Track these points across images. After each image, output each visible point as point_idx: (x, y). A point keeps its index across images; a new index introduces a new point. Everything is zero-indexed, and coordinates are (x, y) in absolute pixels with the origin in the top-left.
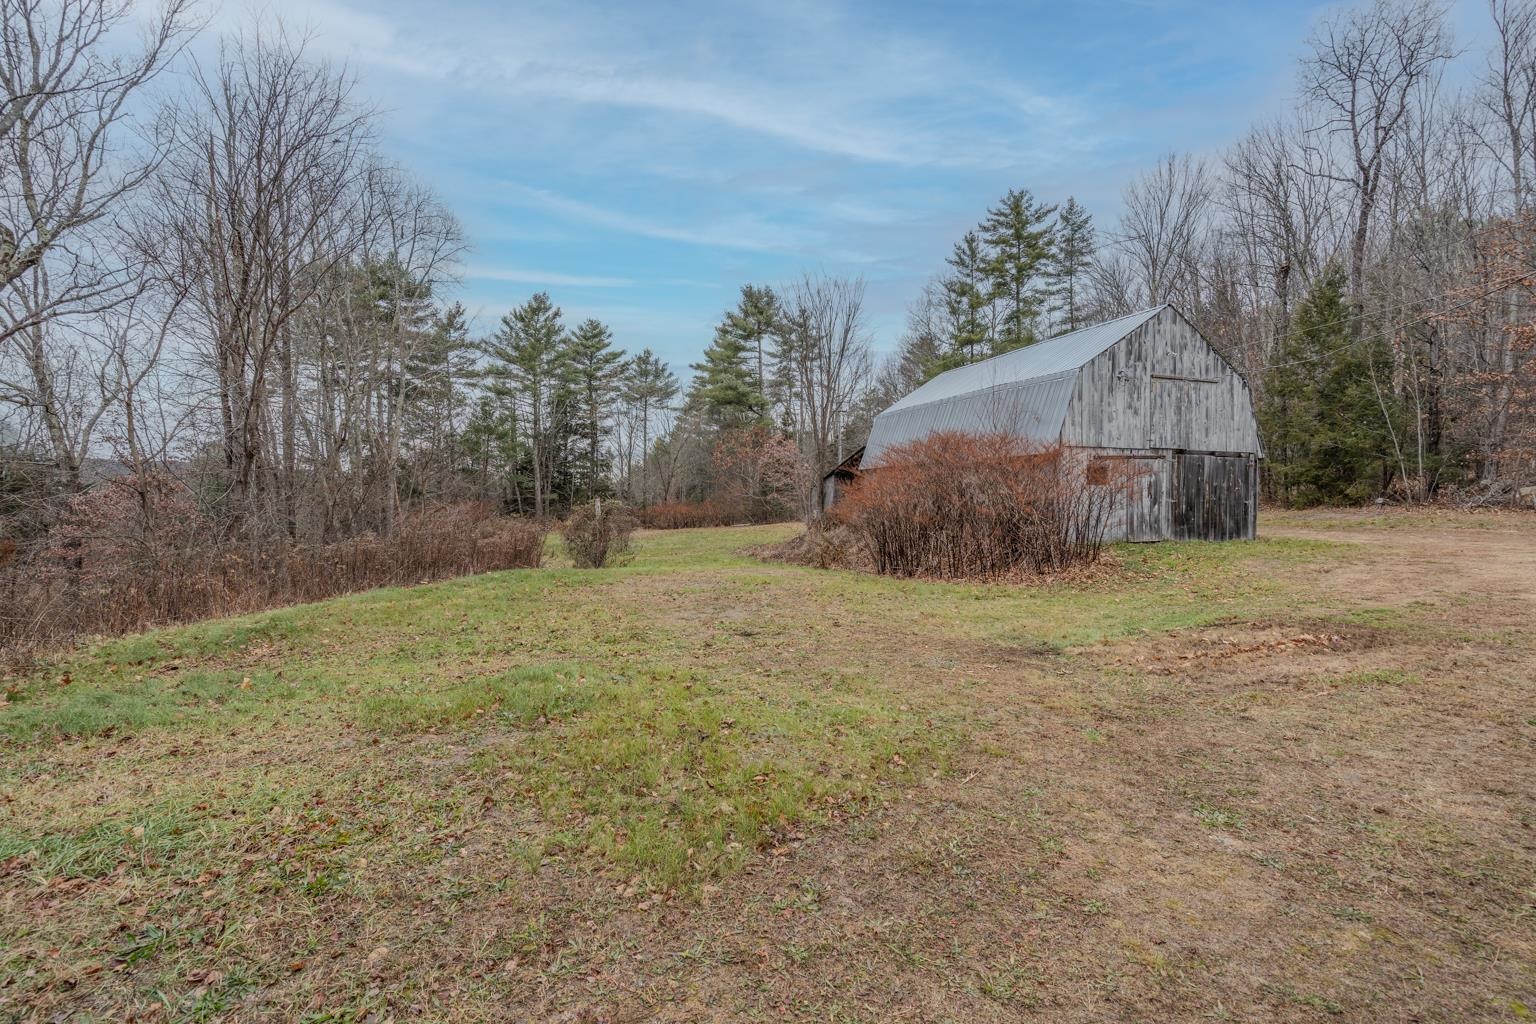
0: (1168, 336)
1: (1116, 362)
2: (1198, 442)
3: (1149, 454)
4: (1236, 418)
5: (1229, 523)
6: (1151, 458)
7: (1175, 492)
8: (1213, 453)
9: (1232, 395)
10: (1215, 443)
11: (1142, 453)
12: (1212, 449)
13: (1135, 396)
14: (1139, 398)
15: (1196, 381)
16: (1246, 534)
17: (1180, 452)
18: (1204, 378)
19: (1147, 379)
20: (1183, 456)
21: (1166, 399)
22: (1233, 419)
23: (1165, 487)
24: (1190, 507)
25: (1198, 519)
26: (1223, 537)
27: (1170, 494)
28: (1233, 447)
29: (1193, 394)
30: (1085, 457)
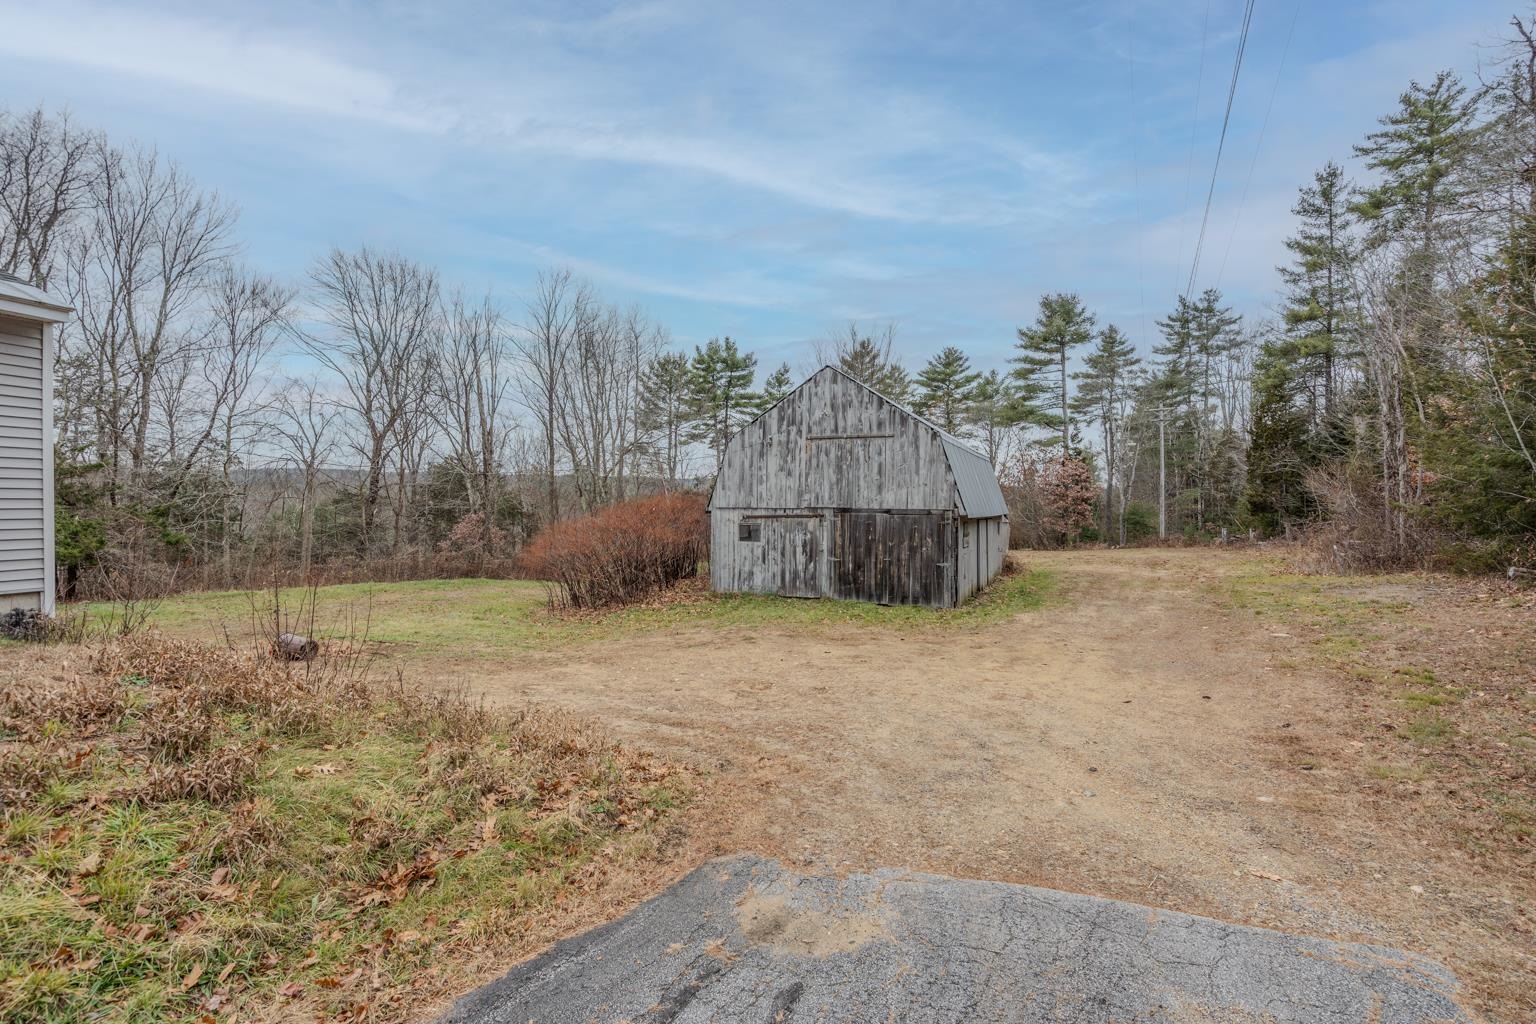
0: (828, 396)
1: (767, 428)
2: (865, 498)
3: (806, 513)
4: (923, 472)
5: (913, 586)
6: (807, 516)
7: (839, 551)
8: (888, 511)
9: (917, 447)
10: (890, 500)
11: (798, 512)
12: (885, 506)
13: (789, 459)
14: (793, 459)
15: (865, 438)
16: (940, 599)
17: (844, 511)
18: (875, 432)
19: (802, 442)
20: (847, 515)
21: (823, 457)
22: (917, 473)
23: (825, 545)
24: (858, 566)
25: (870, 578)
26: (904, 600)
27: (832, 552)
28: (917, 504)
29: (860, 451)
30: (736, 517)
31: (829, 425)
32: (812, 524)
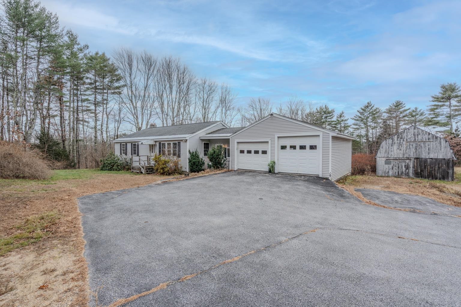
0: (412, 133)
1: (393, 140)
2: (424, 155)
3: (405, 159)
4: (442, 150)
5: (439, 175)
6: (406, 159)
7: (415, 167)
8: (431, 159)
9: (441, 144)
10: (432, 156)
11: (403, 158)
12: (430, 157)
13: (400, 146)
14: (402, 147)
15: (424, 142)
16: (448, 178)
17: (417, 158)
18: (427, 140)
19: (404, 143)
20: (418, 160)
21: (411, 146)
22: (441, 150)
23: (411, 166)
24: (422, 171)
25: (426, 173)
26: (436, 179)
27: (414, 167)
28: (441, 157)
29: (422, 144)
30: (384, 159)
31: (413, 139)
32: (407, 161)
